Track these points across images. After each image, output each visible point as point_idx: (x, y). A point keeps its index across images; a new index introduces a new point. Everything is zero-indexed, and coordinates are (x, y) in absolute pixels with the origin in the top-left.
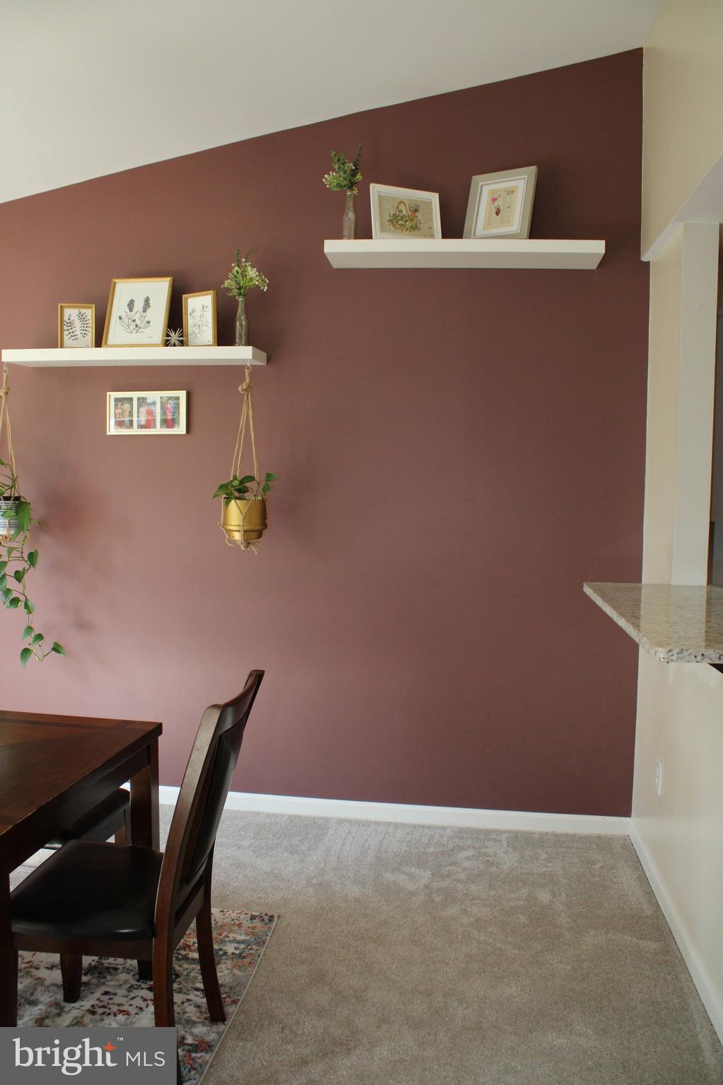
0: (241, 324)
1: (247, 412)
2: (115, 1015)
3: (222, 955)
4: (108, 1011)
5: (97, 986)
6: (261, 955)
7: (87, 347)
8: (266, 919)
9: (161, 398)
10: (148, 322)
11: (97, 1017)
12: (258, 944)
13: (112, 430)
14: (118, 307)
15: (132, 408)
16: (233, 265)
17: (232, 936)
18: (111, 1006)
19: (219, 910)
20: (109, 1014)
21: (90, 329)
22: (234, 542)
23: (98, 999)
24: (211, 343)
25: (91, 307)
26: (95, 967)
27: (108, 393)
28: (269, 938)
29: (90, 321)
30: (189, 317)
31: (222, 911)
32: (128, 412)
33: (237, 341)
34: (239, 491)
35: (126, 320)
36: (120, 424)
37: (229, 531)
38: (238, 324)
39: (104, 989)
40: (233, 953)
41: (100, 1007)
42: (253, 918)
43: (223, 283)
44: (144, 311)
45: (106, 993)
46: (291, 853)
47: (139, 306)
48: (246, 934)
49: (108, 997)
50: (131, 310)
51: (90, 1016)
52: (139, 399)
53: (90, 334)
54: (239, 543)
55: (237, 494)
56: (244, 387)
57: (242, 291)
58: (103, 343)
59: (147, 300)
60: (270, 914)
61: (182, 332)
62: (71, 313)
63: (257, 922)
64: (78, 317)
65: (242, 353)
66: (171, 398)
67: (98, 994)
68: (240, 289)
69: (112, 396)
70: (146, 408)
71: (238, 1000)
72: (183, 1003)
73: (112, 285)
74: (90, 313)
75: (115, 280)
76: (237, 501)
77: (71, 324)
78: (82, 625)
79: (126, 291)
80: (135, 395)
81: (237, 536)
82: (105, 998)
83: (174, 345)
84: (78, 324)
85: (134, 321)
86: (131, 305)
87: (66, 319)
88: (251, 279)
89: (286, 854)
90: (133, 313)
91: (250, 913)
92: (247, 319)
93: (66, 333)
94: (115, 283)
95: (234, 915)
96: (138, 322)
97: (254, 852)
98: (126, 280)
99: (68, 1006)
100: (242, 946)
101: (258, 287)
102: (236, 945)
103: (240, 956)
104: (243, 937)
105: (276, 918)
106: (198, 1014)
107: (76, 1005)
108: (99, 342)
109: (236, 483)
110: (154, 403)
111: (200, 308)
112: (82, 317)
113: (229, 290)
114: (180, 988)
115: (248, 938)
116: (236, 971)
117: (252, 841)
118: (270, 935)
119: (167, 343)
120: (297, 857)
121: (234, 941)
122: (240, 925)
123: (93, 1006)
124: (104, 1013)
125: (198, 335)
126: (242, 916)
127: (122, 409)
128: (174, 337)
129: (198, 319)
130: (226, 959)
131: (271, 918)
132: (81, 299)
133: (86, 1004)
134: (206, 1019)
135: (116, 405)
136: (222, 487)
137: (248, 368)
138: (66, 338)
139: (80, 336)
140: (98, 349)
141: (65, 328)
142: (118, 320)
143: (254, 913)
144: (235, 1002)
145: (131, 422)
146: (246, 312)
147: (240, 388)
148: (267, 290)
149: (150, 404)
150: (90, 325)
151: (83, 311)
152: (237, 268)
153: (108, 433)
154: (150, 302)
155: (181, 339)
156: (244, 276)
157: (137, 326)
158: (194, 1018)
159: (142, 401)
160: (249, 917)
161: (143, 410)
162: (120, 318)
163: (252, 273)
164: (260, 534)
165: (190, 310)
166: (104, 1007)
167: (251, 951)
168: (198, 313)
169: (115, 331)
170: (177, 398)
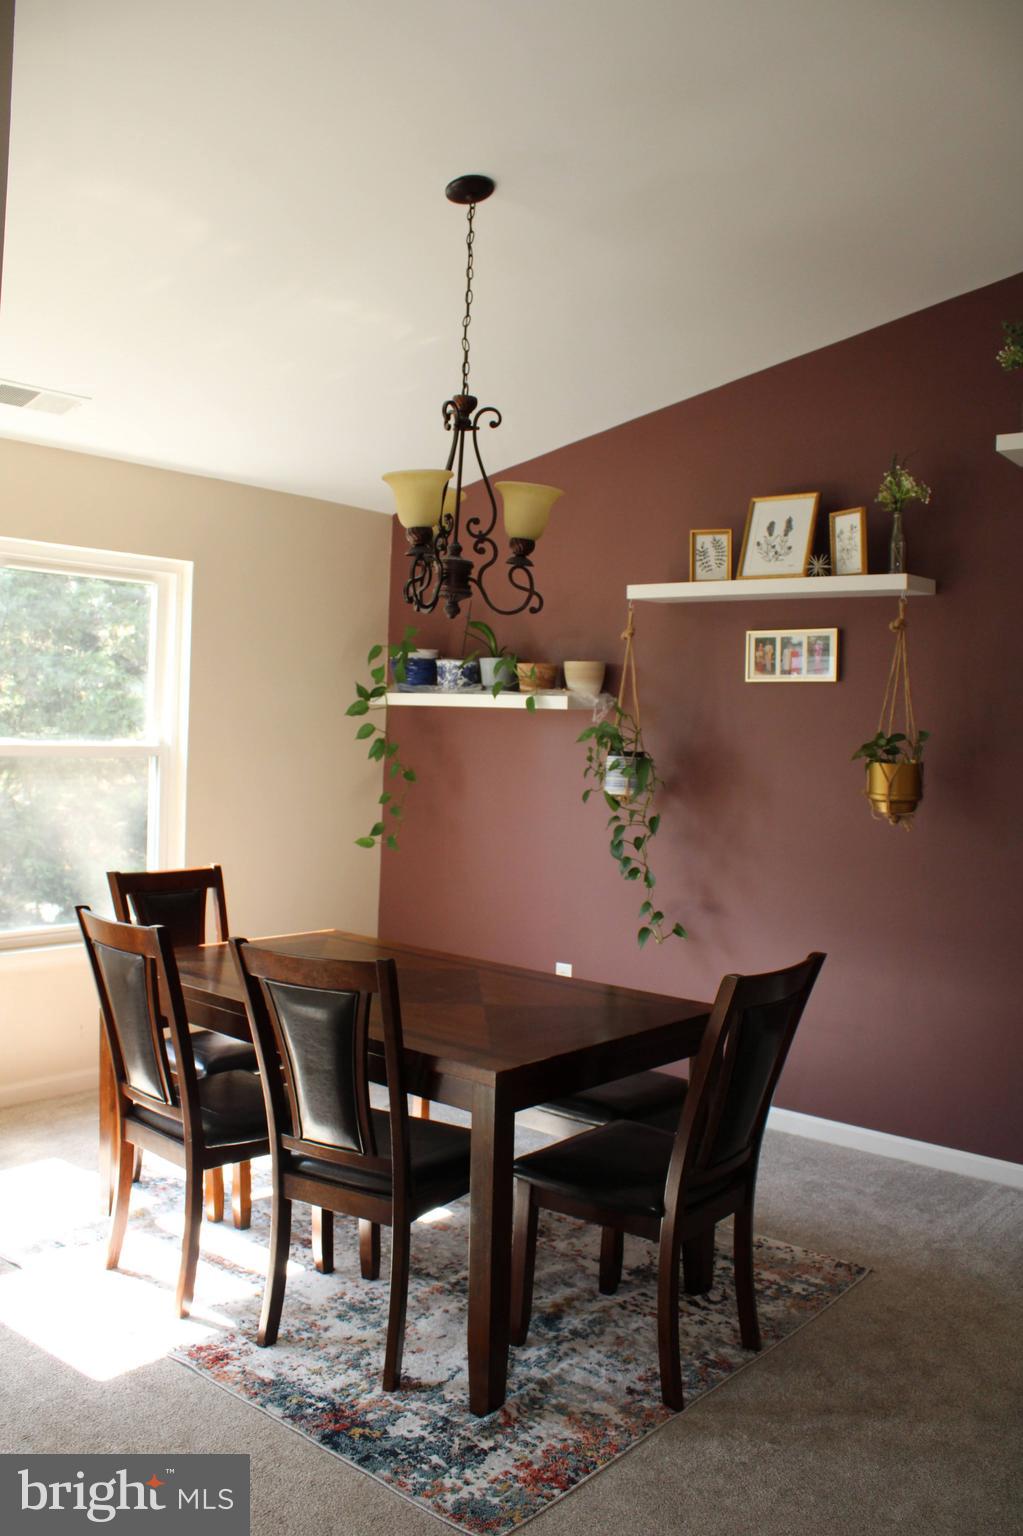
0: (897, 546)
1: (900, 652)
2: (645, 1315)
3: (786, 1292)
4: (639, 1310)
5: (638, 1287)
6: (830, 1303)
7: (724, 580)
8: (854, 1269)
9: (809, 637)
10: (790, 548)
11: (626, 1312)
12: (832, 1291)
13: (752, 676)
14: (757, 532)
15: (774, 649)
16: (885, 474)
17: (805, 1276)
18: (644, 1307)
19: (801, 1249)
20: (640, 1313)
21: (725, 558)
22: (880, 815)
23: (633, 1298)
24: (860, 571)
25: (728, 532)
26: (643, 1271)
27: (748, 633)
28: (847, 1289)
29: (726, 549)
30: (837, 540)
31: (806, 1251)
32: (770, 655)
33: (892, 567)
34: (887, 752)
35: (764, 546)
36: (761, 668)
37: (875, 801)
38: (893, 545)
39: (643, 1290)
40: (798, 1294)
41: (633, 1305)
42: (839, 1265)
43: (876, 496)
44: (786, 535)
45: (643, 1294)
46: (921, 1210)
47: (779, 529)
48: (823, 1279)
49: (644, 1298)
50: (771, 534)
51: (619, 1309)
52: (783, 639)
53: (726, 564)
54: (886, 816)
55: (885, 756)
56: (896, 624)
57: (899, 505)
58: (738, 574)
59: (789, 523)
60: (861, 1266)
61: (829, 558)
62: (704, 541)
63: (841, 1272)
64: (711, 544)
65: (895, 582)
66: (819, 638)
67: (634, 1294)
68: (896, 502)
69: (753, 635)
70: (791, 650)
71: (782, 1337)
72: (720, 1323)
73: (751, 505)
74: (725, 539)
75: (755, 500)
76: (884, 765)
77: (704, 553)
78: (711, 907)
79: (767, 510)
80: (778, 634)
81: (883, 808)
82: (642, 1299)
83: (818, 575)
84: (712, 552)
85: (774, 547)
86: (771, 528)
87: (699, 547)
88: (908, 491)
89: (915, 1211)
90: (773, 537)
91: (837, 1260)
92: (906, 540)
93: (698, 564)
94: (754, 503)
95: (817, 1258)
96: (778, 548)
97: (876, 1201)
98: (767, 498)
99: (601, 1296)
100: (813, 1289)
101: (917, 500)
102: (806, 1287)
103: (804, 1298)
104: (817, 1281)
105: (867, 1271)
106: (732, 1337)
107: (610, 1297)
108: (735, 572)
109: (883, 742)
110: (800, 644)
111: (849, 527)
112: (716, 545)
113: (883, 504)
114: (723, 1310)
115: (823, 1283)
116: (793, 1311)
117: (879, 1189)
118: (851, 1286)
119: (809, 573)
120: (926, 1216)
121: (807, 1282)
122: (819, 1269)
123: (625, 1302)
124: (634, 1311)
125: (847, 562)
126: (827, 1261)
127: (763, 651)
128: (818, 565)
129: (847, 542)
130: (788, 1297)
131: (861, 1270)
132: (713, 524)
133: (619, 1299)
134: (738, 1343)
135: (757, 649)
136: (865, 747)
137: (903, 600)
138: (699, 570)
139: (714, 567)
140: (734, 581)
141: (698, 558)
142: (756, 547)
143: (842, 1261)
144: (778, 1337)
145: (773, 666)
146: (905, 530)
147: (891, 626)
148: (930, 502)
149: (795, 645)
150: (726, 553)
151: (718, 537)
152: (889, 478)
153: (747, 680)
154: (793, 523)
155: (826, 566)
156: (899, 484)
157: (776, 553)
158: (725, 1340)
159: (786, 642)
160: (834, 1263)
161: (787, 652)
162: (758, 544)
163: (907, 483)
164: (912, 806)
165: (838, 531)
166: (636, 1306)
167: (821, 1297)
168: (847, 534)
169: (753, 560)
170: (827, 639)
